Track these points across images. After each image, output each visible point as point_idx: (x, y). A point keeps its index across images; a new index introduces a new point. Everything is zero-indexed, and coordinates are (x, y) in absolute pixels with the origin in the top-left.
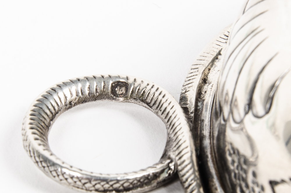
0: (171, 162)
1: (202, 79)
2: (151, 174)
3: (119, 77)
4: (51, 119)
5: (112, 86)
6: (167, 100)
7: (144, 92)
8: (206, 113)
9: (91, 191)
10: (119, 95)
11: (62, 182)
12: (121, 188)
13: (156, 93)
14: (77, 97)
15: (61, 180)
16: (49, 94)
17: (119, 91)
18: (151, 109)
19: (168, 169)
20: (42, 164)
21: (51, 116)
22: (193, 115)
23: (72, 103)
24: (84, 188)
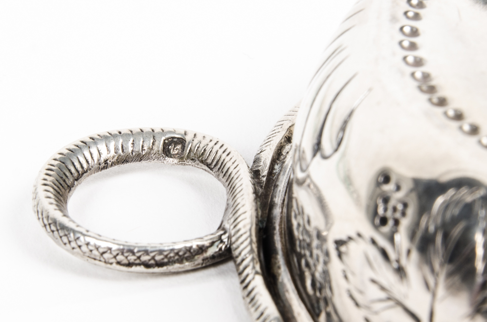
0: (225, 233)
1: (285, 137)
2: (194, 247)
3: (174, 132)
4: (76, 178)
5: (164, 143)
6: (231, 159)
7: (205, 150)
8: (283, 177)
9: (111, 264)
10: (173, 155)
11: (75, 250)
12: (152, 262)
13: (219, 150)
14: (115, 154)
15: (73, 248)
16: (77, 148)
17: (174, 149)
18: (211, 171)
19: (219, 242)
20: (50, 227)
21: (76, 174)
22: (264, 179)
23: (108, 162)
24: (102, 259)
